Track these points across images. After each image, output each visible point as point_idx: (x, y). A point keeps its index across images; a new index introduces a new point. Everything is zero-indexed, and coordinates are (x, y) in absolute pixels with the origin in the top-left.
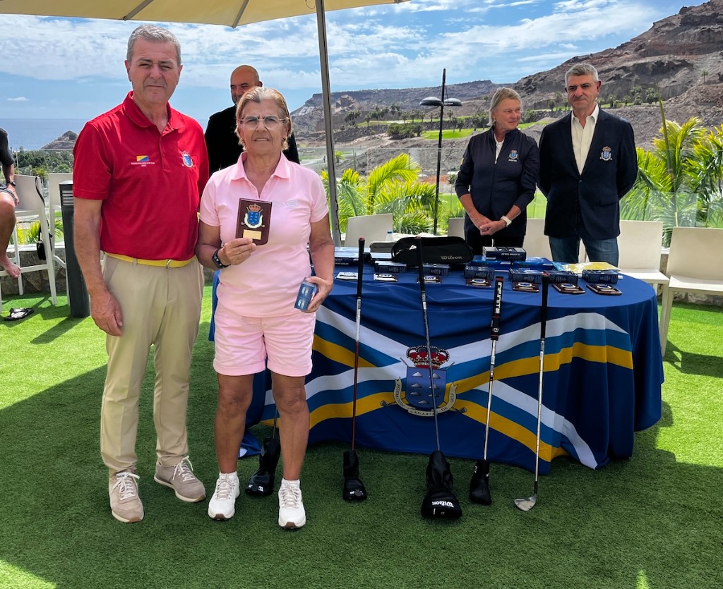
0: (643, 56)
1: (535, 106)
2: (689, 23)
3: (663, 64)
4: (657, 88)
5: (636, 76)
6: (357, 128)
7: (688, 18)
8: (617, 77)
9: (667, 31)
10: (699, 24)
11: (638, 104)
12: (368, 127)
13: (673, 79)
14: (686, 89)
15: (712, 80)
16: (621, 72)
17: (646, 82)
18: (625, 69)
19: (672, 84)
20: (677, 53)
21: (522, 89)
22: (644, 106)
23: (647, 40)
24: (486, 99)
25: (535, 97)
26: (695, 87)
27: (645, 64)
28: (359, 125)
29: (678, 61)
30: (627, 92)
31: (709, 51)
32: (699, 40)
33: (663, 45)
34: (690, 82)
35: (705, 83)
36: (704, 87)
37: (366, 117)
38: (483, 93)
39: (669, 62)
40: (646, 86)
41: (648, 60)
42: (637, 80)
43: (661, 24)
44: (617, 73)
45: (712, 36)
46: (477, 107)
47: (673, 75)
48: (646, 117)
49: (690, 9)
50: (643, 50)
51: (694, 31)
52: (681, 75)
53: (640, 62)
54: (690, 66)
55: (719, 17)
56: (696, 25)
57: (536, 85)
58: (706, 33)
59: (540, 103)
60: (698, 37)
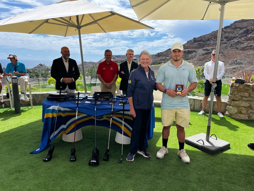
1: (160, 60)
2: (195, 42)
3: (189, 51)
4: (188, 57)
7: (195, 40)
9: (191, 43)
10: (198, 42)
14: (195, 57)
15: (201, 55)
17: (186, 55)
19: (192, 56)
20: (192, 48)
23: (186, 45)
25: (160, 58)
26: (197, 57)
27: (186, 51)
29: (193, 50)
31: (200, 48)
32: (198, 45)
33: (189, 47)
34: (196, 55)
36: (199, 57)
37: (119, 62)
39: (191, 51)
43: (189, 42)
45: (201, 45)
47: (192, 54)
49: (196, 38)
50: (185, 47)
51: (197, 43)
52: (194, 54)
54: (196, 52)
55: (202, 40)
56: (197, 42)
57: (160, 55)
59: (161, 60)
60: (197, 45)
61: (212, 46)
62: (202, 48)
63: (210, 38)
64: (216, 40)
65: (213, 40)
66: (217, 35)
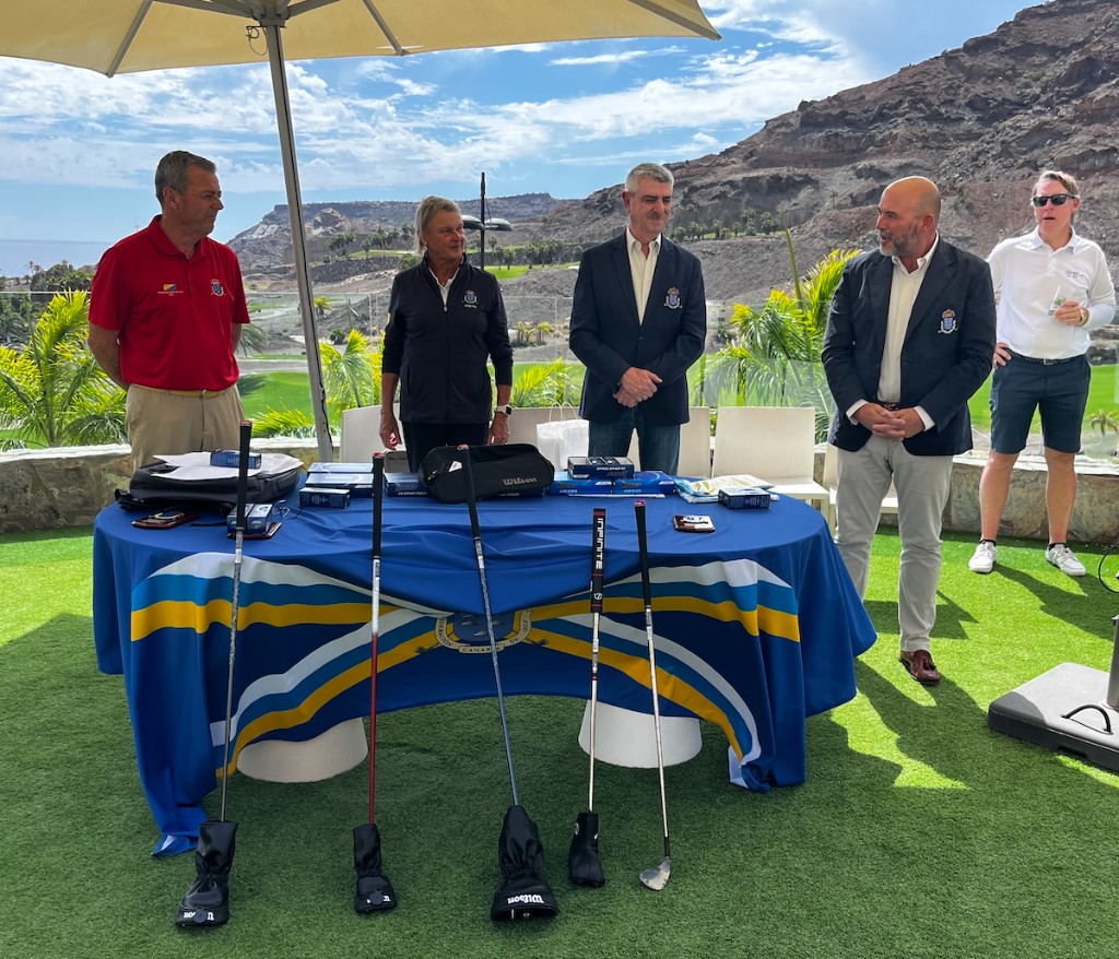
0: (755, 166)
2: (811, 124)
3: (781, 179)
4: (775, 213)
5: (747, 196)
6: (349, 260)
7: (810, 115)
8: (723, 196)
9: (785, 134)
10: (823, 126)
11: (751, 234)
12: (367, 259)
13: (794, 201)
14: (810, 216)
15: (843, 203)
16: (727, 188)
17: (760, 203)
18: (731, 183)
19: (793, 208)
20: (797, 164)
21: (595, 207)
22: (758, 238)
23: (759, 145)
26: (821, 213)
27: (758, 178)
28: (353, 255)
29: (800, 175)
30: (737, 217)
31: (838, 163)
32: (825, 147)
33: (778, 153)
34: (816, 205)
35: (834, 207)
36: (834, 212)
37: (364, 243)
38: (539, 212)
39: (789, 177)
40: (761, 210)
41: (761, 172)
42: (748, 200)
43: (775, 124)
44: (723, 189)
45: (841, 142)
46: (531, 233)
47: (795, 196)
48: (762, 253)
49: (813, 102)
50: (754, 158)
51: (818, 135)
52: (804, 194)
53: (751, 175)
54: (814, 183)
55: (848, 117)
56: (819, 126)
57: (613, 202)
58: (833, 139)
60: (822, 143)
61: (901, 151)
62: (849, 161)
63: (890, 109)
64: (923, 119)
65: (907, 119)
66: (925, 87)
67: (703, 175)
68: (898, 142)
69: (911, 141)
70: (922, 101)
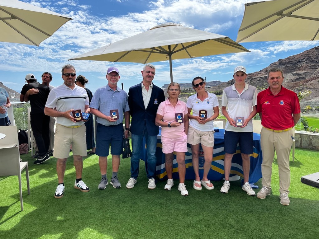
2: (281, 64)
5: (265, 80)
7: (281, 62)
8: (259, 80)
9: (275, 66)
10: (285, 64)
12: (182, 95)
18: (262, 78)
21: (230, 83)
24: (219, 86)
30: (263, 85)
35: (287, 82)
38: (218, 85)
43: (272, 64)
44: (259, 79)
45: (289, 68)
46: (216, 89)
49: (282, 60)
55: (291, 62)
58: (287, 67)
60: (284, 68)
61: (304, 69)
62: (291, 72)
63: (302, 60)
64: (310, 62)
65: (306, 62)
66: (310, 55)
67: (255, 76)
68: (303, 67)
69: (307, 67)
70: (309, 58)
